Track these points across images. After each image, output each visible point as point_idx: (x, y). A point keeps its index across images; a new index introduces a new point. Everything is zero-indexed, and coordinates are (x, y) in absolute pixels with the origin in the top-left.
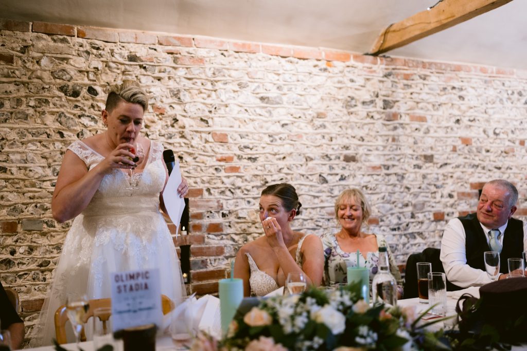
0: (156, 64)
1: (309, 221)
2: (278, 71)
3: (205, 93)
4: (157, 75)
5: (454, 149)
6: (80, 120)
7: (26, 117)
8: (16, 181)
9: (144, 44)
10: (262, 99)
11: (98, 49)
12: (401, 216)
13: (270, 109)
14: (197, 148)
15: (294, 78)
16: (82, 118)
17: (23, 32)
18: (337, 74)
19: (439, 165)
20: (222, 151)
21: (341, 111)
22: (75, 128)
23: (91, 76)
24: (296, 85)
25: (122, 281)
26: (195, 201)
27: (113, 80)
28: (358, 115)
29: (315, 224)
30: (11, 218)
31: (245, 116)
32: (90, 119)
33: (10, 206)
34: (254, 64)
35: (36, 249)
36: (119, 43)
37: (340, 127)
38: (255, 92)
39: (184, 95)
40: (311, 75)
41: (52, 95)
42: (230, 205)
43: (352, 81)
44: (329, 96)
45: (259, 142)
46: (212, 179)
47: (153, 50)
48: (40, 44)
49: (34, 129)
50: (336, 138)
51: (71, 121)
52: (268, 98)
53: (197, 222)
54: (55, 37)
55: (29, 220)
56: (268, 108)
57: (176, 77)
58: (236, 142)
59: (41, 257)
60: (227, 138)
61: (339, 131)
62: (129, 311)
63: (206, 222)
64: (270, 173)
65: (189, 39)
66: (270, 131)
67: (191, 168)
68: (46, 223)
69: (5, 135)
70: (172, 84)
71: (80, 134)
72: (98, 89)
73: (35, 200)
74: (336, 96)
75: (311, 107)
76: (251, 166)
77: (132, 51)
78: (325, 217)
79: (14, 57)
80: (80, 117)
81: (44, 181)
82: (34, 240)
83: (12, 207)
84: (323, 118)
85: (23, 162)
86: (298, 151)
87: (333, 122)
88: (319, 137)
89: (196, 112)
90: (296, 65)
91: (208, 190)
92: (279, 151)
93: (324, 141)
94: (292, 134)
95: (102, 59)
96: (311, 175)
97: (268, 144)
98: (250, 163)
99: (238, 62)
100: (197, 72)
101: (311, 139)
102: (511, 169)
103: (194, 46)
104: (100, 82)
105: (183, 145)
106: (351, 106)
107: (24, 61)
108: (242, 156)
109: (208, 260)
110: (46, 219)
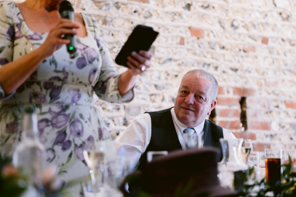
5: (182, 42)
12: (110, 121)
19: (161, 61)
102: (250, 72)
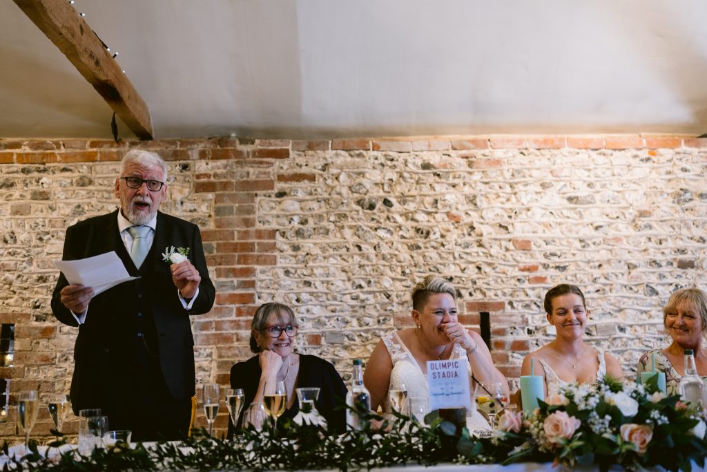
0: (450, 170)
1: (635, 341)
2: (588, 166)
3: (503, 197)
4: (451, 181)
6: (376, 233)
7: (327, 232)
8: (320, 294)
9: (437, 151)
10: (570, 199)
11: (392, 160)
13: (582, 210)
14: (497, 257)
15: (608, 173)
16: (378, 230)
17: (324, 150)
18: (663, 163)
20: (525, 260)
21: (672, 207)
22: (372, 241)
23: (386, 188)
24: (611, 180)
25: (436, 369)
26: (495, 316)
27: (407, 190)
28: (695, 210)
29: (643, 344)
30: (316, 331)
31: (551, 219)
32: (386, 231)
33: (314, 319)
34: (558, 161)
35: (338, 362)
36: (412, 153)
37: (672, 226)
38: (561, 192)
39: (481, 201)
40: (630, 168)
41: (350, 209)
42: (536, 320)
43: (685, 170)
44: (655, 190)
45: (568, 248)
46: (515, 291)
47: (447, 157)
48: (339, 161)
49: (334, 243)
50: (666, 240)
51: (368, 234)
52: (577, 198)
53: (499, 338)
54: (352, 153)
55: (332, 333)
56: (578, 210)
57: (471, 182)
58: (540, 249)
59: (343, 370)
60: (530, 246)
61: (670, 232)
62: (443, 394)
63: (509, 338)
64: (582, 284)
65: (484, 141)
66: (581, 235)
67: (491, 279)
68: (347, 336)
69: (309, 250)
70: (467, 190)
71: (377, 247)
72: (393, 200)
73: (337, 314)
74: (664, 189)
75: (631, 205)
76: (559, 276)
77: (425, 158)
78: (657, 336)
79: (317, 176)
80: (376, 229)
81: (344, 294)
82: (336, 353)
83: (317, 320)
84: (648, 217)
85: (325, 275)
86: (618, 258)
87: (661, 221)
88: (643, 240)
89: (494, 218)
90: (611, 158)
91: (511, 303)
92: (593, 258)
93: (650, 244)
94: (609, 237)
95: (397, 170)
96: (636, 285)
97: (579, 250)
98: (557, 272)
99: (540, 160)
100: (494, 175)
101: (634, 242)
103: (489, 147)
104: (394, 193)
105: (481, 254)
106: (685, 201)
107: (325, 179)
108: (548, 265)
109: (514, 382)
110: (347, 333)
